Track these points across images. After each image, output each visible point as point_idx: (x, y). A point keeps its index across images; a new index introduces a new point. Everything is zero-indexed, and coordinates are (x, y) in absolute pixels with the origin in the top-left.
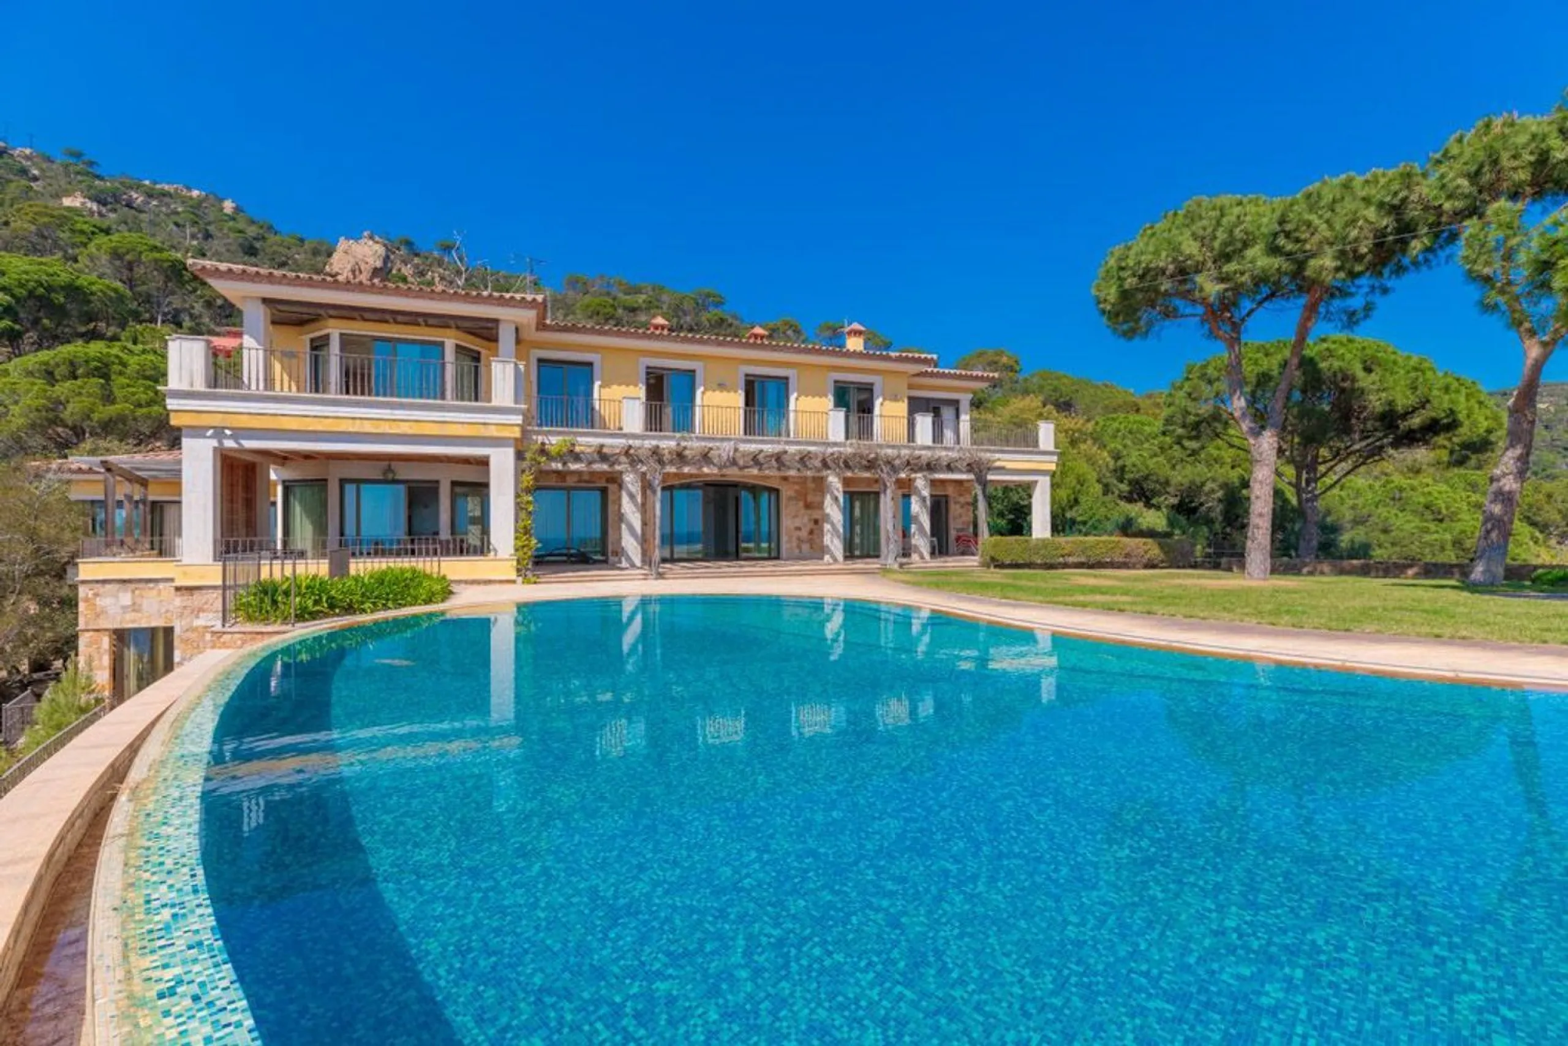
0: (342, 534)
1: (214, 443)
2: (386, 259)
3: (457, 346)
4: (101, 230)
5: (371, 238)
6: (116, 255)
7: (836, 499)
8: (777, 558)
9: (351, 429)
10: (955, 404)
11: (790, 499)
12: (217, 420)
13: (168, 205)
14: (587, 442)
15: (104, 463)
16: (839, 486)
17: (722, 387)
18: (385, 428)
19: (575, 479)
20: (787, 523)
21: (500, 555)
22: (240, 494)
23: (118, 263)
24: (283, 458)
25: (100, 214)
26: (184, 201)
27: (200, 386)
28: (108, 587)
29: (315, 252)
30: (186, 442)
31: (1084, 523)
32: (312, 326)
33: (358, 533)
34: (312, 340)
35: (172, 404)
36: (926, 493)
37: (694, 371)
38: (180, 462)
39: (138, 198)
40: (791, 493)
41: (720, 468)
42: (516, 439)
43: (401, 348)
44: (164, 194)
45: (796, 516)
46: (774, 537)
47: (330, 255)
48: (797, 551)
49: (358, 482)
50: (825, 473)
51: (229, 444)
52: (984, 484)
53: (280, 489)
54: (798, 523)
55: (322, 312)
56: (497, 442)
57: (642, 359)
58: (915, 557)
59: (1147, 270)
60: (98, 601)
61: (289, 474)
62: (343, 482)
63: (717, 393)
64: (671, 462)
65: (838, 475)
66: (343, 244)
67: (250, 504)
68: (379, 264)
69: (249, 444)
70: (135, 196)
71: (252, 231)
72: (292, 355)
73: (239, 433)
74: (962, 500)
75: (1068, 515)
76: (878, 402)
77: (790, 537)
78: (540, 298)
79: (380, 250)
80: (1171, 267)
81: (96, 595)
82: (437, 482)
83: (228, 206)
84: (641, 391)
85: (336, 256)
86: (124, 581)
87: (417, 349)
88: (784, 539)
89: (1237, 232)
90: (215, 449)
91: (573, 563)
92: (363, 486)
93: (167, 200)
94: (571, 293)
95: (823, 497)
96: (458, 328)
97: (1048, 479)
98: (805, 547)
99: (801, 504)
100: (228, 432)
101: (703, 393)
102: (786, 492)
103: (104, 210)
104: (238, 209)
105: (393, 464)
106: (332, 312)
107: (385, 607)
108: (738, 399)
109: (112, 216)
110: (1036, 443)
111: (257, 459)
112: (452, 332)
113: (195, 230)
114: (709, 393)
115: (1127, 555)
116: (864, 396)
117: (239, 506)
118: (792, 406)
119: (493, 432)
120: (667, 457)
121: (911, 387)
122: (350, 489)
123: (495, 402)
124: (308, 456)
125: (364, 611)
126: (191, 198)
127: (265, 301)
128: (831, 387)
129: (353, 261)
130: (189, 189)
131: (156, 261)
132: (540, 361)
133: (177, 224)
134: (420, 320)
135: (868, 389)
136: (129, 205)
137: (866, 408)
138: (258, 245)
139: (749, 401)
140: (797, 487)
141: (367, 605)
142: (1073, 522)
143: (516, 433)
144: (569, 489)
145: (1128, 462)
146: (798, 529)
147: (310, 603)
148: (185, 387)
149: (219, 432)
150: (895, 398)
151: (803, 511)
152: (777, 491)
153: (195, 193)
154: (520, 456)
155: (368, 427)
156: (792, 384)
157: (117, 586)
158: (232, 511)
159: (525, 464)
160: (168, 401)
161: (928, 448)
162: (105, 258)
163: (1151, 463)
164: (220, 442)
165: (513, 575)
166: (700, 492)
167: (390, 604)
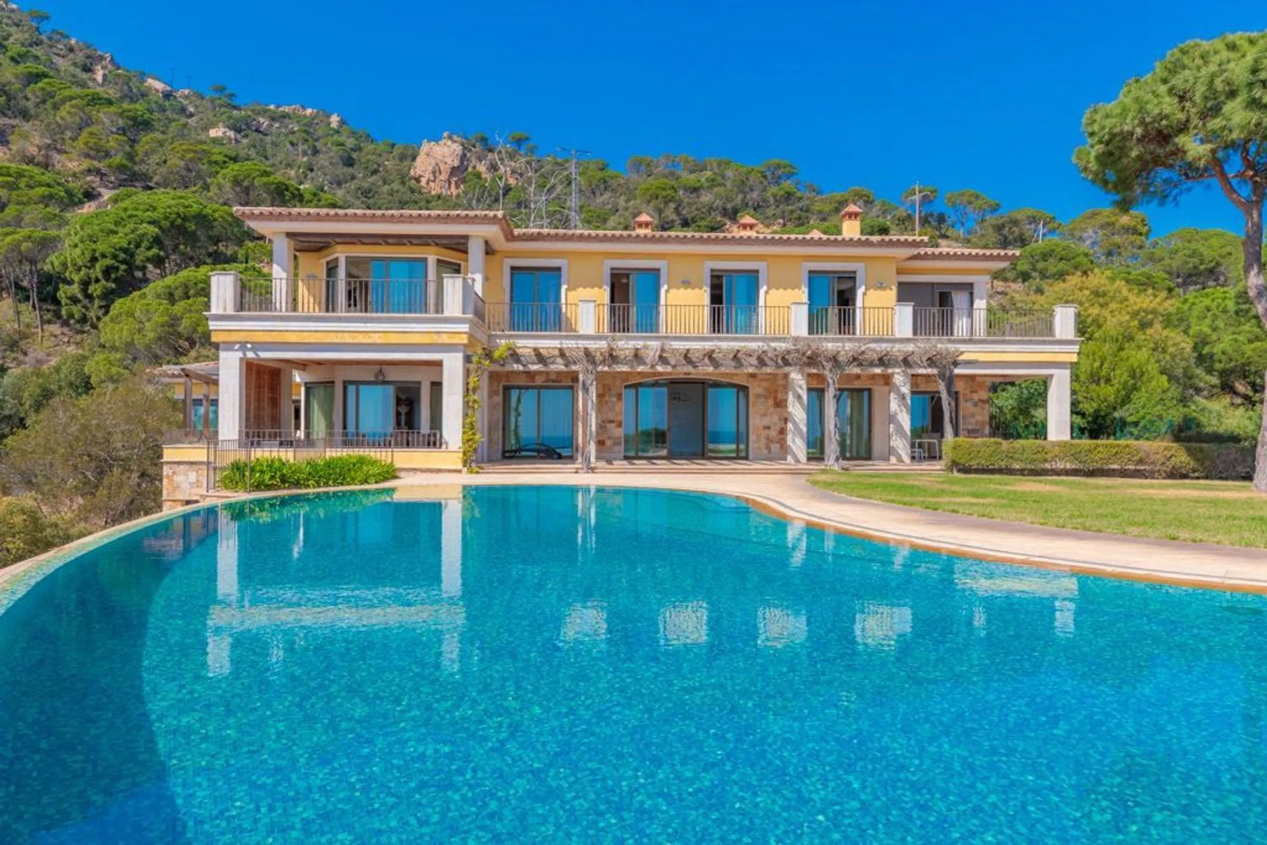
0: (345, 427)
1: (240, 354)
2: (463, 157)
3: (439, 261)
4: (231, 159)
5: (450, 138)
6: (236, 182)
7: (799, 397)
8: (746, 458)
9: (338, 341)
10: (968, 288)
11: (758, 396)
12: (241, 337)
13: (287, 126)
14: (548, 344)
15: (183, 370)
16: (803, 383)
17: (686, 284)
18: (361, 339)
19: (543, 378)
20: (756, 422)
21: (451, 448)
22: (267, 394)
23: (238, 189)
24: (303, 365)
25: (237, 141)
26: (299, 119)
27: (230, 311)
28: (182, 467)
29: (402, 158)
30: (223, 355)
31: (1136, 424)
32: (325, 252)
33: (357, 427)
34: (328, 263)
35: (212, 325)
36: (906, 390)
37: (658, 270)
38: (218, 369)
39: (264, 122)
40: (759, 390)
41: (674, 367)
42: (465, 345)
43: (393, 265)
44: (285, 116)
45: (765, 415)
46: (741, 437)
47: (414, 159)
48: (765, 451)
49: (357, 383)
50: (787, 369)
51: (250, 355)
52: (950, 381)
53: (303, 389)
54: (766, 421)
55: (328, 240)
56: (449, 348)
57: (606, 261)
58: (893, 459)
59: (1113, 136)
60: (175, 478)
61: (309, 377)
62: (346, 384)
63: (682, 290)
64: (603, 362)
65: (801, 371)
66: (425, 147)
67: (275, 402)
68: (456, 163)
69: (264, 355)
70: (262, 120)
71: (350, 142)
72: (314, 277)
73: (258, 346)
74: (976, 397)
75: (1117, 415)
76: (860, 292)
77: (759, 437)
78: (500, 214)
79: (457, 148)
80: (1139, 131)
81: (174, 473)
82: (419, 383)
83: (335, 120)
84: (604, 294)
85: (419, 160)
86: (192, 463)
87: (406, 265)
88: (752, 438)
89: (1219, 84)
90: (241, 359)
91: (542, 458)
92: (362, 387)
93: (287, 121)
94: (634, 176)
95: (786, 393)
96: (437, 245)
97: (1067, 373)
98: (775, 447)
99: (771, 402)
100: (249, 346)
101: (667, 291)
102: (755, 389)
103: (239, 136)
104: (342, 123)
105: (384, 367)
106: (338, 240)
107: (326, 484)
108: (704, 295)
109: (245, 141)
110: (1050, 330)
111: (282, 366)
112: (433, 249)
113: (306, 147)
114: (673, 291)
115: (1141, 461)
116: (845, 286)
117: (266, 404)
118: (761, 302)
119: (445, 339)
120: (599, 358)
121: (899, 272)
122: (351, 389)
123: (447, 314)
124: (319, 363)
125: (308, 486)
126: (305, 116)
127: (289, 235)
128: (805, 277)
129: (433, 162)
130: (304, 108)
131: (265, 184)
132: (513, 269)
133: (292, 144)
134: (405, 241)
135: (851, 277)
136: (257, 131)
137: (846, 299)
138: (355, 155)
139: (716, 298)
140: (765, 384)
141: (311, 482)
142: (1123, 423)
143: (464, 340)
144: (539, 388)
145: (1217, 349)
146: (767, 428)
147: (267, 477)
148: (221, 312)
149: (243, 346)
150: (881, 287)
151: (772, 409)
152: (747, 388)
153: (309, 111)
154: (468, 359)
155: (348, 339)
156: (762, 277)
157: (187, 467)
158: (259, 408)
159: (472, 367)
160: (210, 323)
161: (908, 340)
162: (228, 186)
163: (1248, 349)
164: (245, 354)
165: (459, 466)
166: (665, 389)
167: (331, 483)
